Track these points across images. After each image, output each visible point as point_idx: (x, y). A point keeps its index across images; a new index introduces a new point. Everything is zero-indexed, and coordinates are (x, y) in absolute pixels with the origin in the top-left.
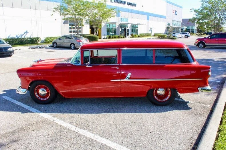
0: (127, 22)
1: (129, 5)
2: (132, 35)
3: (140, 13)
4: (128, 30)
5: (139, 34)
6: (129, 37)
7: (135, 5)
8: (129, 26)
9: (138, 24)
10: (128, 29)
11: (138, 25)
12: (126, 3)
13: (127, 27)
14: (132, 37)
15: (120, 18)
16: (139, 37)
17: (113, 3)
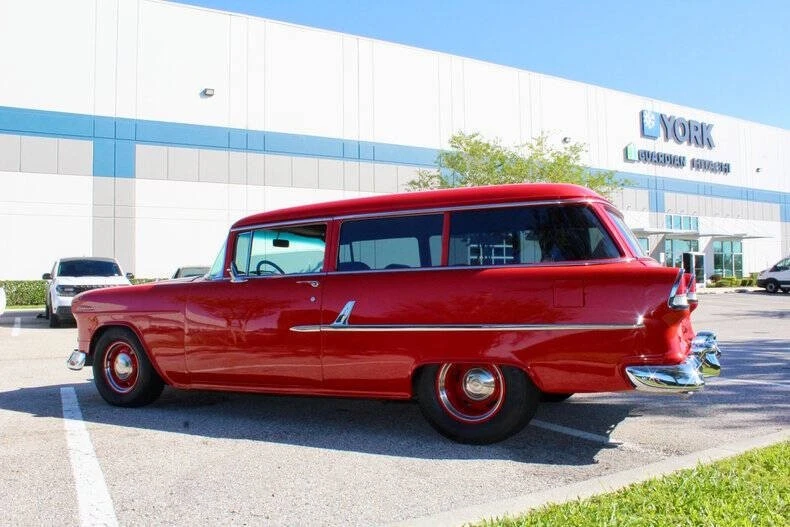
0: (693, 231)
1: (698, 167)
2: (713, 278)
3: (748, 195)
4: (700, 260)
5: (746, 275)
6: (704, 284)
7: (725, 168)
8: (703, 243)
9: (739, 238)
10: (697, 257)
11: (744, 241)
12: (688, 163)
13: (696, 250)
14: (716, 286)
15: (663, 217)
16: (744, 284)
17: (636, 164)
